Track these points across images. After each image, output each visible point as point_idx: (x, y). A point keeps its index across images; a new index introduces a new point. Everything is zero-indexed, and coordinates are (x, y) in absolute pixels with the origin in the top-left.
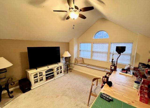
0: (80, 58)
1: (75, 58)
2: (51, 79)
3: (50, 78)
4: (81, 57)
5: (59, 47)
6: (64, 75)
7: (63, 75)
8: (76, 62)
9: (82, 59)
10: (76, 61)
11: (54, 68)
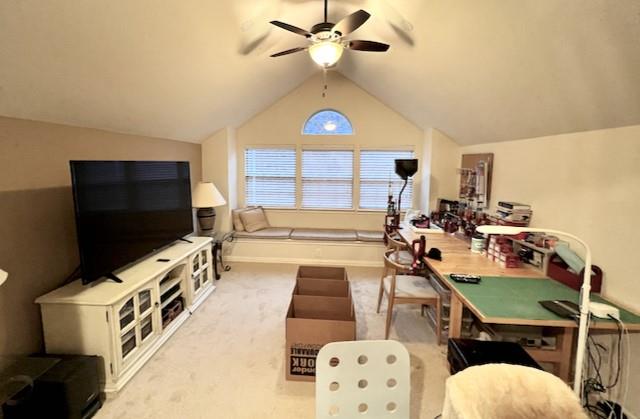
0: (252, 208)
1: (233, 211)
2: (178, 315)
3: (175, 310)
4: (256, 204)
5: (188, 163)
6: (214, 291)
7: (213, 287)
8: (240, 227)
9: (260, 210)
10: (238, 221)
11: (185, 262)
